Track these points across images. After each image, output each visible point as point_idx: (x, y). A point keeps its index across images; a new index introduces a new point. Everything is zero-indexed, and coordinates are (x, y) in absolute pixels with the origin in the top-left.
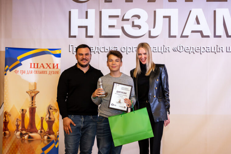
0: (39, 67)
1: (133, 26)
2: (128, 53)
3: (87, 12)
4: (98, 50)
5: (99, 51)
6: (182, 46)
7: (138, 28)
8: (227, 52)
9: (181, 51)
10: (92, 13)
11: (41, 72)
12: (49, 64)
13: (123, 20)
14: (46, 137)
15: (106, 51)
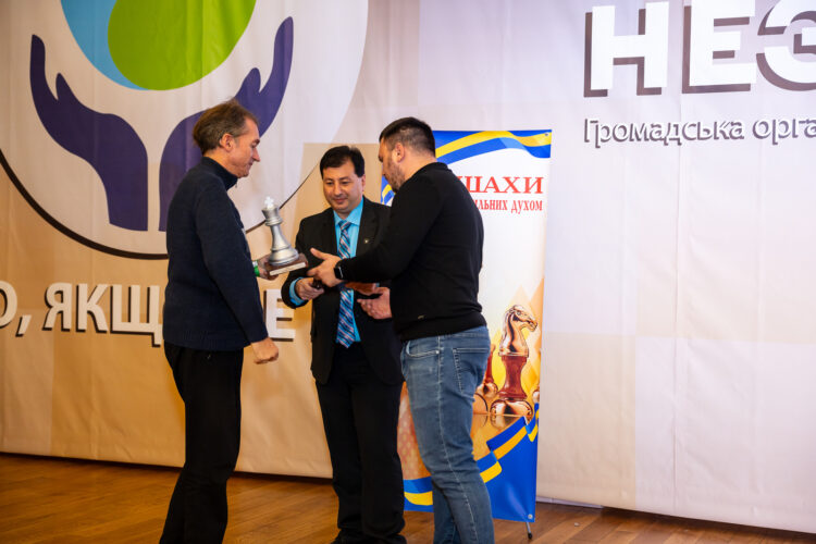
0: (482, 188)
1: (799, 48)
2: (777, 139)
3: (642, 13)
4: (677, 134)
5: (680, 136)
11: (488, 202)
12: (512, 180)
13: (763, 30)
14: (500, 407)
15: (703, 135)
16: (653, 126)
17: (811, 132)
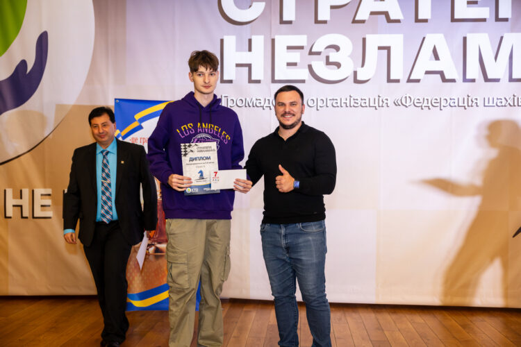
1: (328, 63)
2: (319, 108)
3: (250, 41)
4: (269, 104)
6: (410, 97)
7: (336, 67)
8: (485, 106)
9: (407, 105)
10: (259, 41)
13: (311, 53)
16: (257, 100)
17: (335, 105)
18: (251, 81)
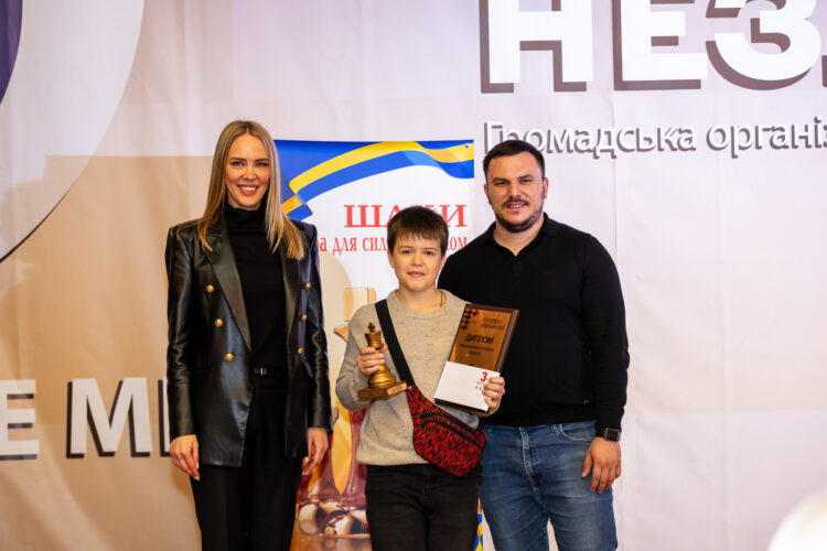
0: (383, 220)
1: (757, 36)
2: (737, 152)
4: (610, 144)
5: (614, 146)
7: (777, 47)
13: (713, 12)
15: (644, 145)
16: (577, 133)
17: (778, 143)
18: (560, 86)
